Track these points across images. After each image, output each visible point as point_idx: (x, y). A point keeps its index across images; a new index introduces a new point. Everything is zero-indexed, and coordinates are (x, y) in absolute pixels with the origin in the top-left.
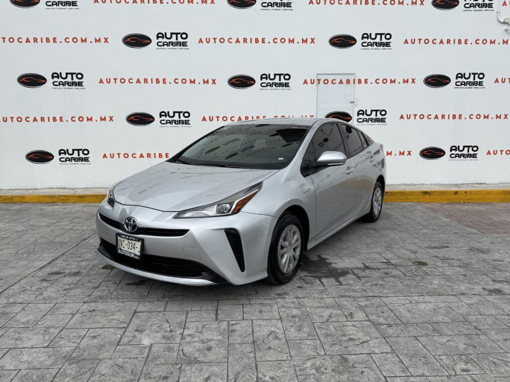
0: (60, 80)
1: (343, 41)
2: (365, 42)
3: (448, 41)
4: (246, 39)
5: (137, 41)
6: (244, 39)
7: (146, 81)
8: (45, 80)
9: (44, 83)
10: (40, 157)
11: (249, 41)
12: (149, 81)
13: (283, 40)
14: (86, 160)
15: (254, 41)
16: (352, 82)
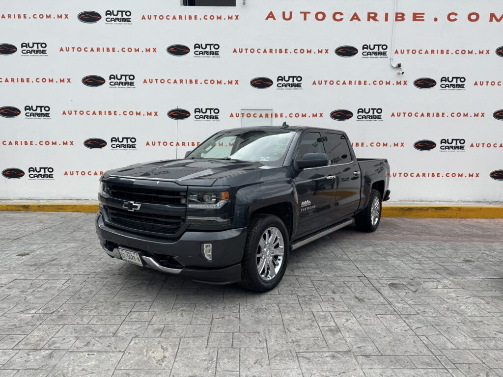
0: (32, 111)
1: (262, 83)
2: (280, 84)
3: (350, 82)
4: (182, 80)
5: (94, 81)
6: (180, 80)
7: (100, 113)
8: (20, 112)
9: (19, 114)
10: (14, 173)
11: (184, 82)
12: (103, 113)
13: (212, 82)
14: (51, 176)
15: (188, 82)
16: (270, 116)
